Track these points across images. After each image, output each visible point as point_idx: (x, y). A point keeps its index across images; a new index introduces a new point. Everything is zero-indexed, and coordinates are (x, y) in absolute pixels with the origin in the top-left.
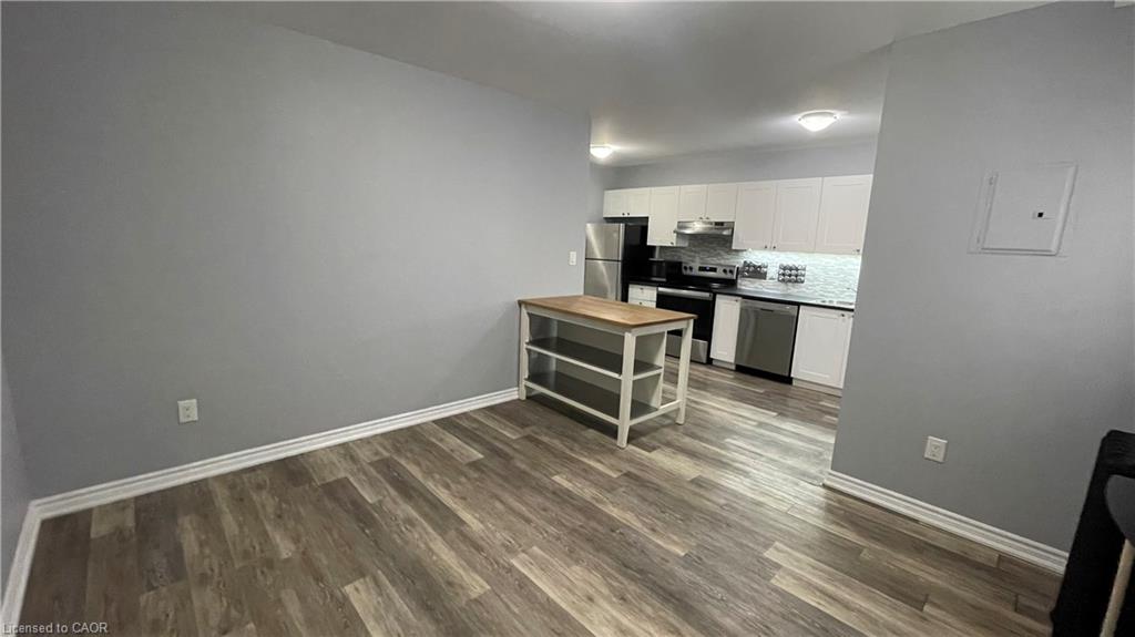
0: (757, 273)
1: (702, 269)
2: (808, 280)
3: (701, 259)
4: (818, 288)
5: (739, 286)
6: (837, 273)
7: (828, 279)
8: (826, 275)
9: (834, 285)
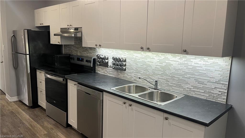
0: (103, 62)
1: (78, 59)
4: (133, 75)
5: (96, 71)
6: (142, 65)
7: (137, 68)
8: (137, 66)
9: (141, 73)
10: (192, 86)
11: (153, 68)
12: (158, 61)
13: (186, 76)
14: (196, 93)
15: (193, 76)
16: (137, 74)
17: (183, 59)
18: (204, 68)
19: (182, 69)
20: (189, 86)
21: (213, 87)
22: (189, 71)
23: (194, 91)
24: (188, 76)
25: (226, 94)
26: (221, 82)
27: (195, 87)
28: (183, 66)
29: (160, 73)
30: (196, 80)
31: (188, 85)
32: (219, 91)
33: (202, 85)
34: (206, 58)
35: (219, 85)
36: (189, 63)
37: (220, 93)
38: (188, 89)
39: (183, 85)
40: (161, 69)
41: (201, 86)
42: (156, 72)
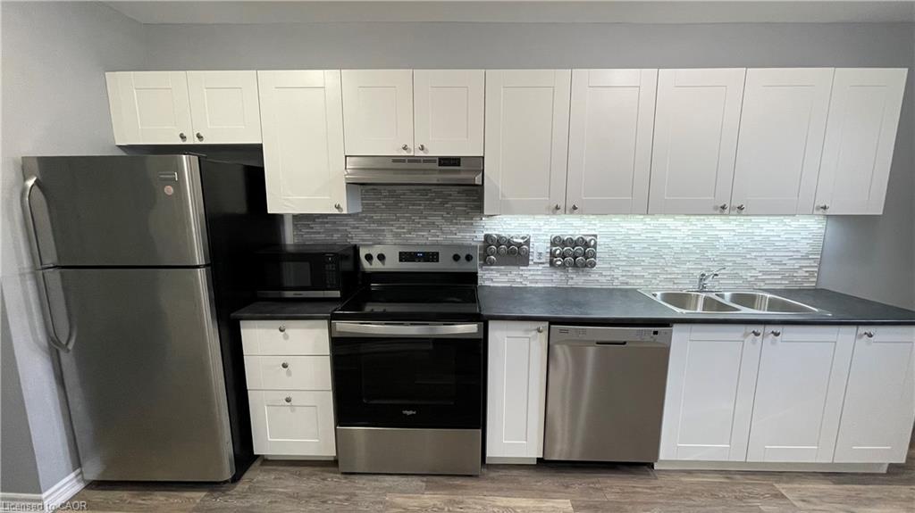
0: (515, 253)
1: (405, 257)
2: (603, 260)
3: (397, 235)
4: (617, 273)
5: (479, 282)
6: (645, 246)
7: (632, 255)
8: (630, 250)
9: (642, 264)
10: (760, 272)
11: (677, 249)
12: (690, 233)
13: (748, 256)
14: (767, 282)
15: (763, 254)
16: (631, 269)
17: (745, 226)
18: (784, 237)
19: (741, 243)
20: (754, 273)
21: (797, 266)
22: (756, 245)
23: (763, 280)
24: (755, 254)
25: (816, 275)
26: (810, 257)
27: (765, 273)
28: (744, 238)
29: (693, 257)
30: (769, 260)
31: (753, 271)
32: (807, 272)
33: (777, 266)
34: (787, 220)
35: (806, 261)
36: (757, 231)
37: (807, 274)
38: (753, 279)
39: (743, 273)
40: (694, 249)
41: (777, 268)
42: (683, 258)
